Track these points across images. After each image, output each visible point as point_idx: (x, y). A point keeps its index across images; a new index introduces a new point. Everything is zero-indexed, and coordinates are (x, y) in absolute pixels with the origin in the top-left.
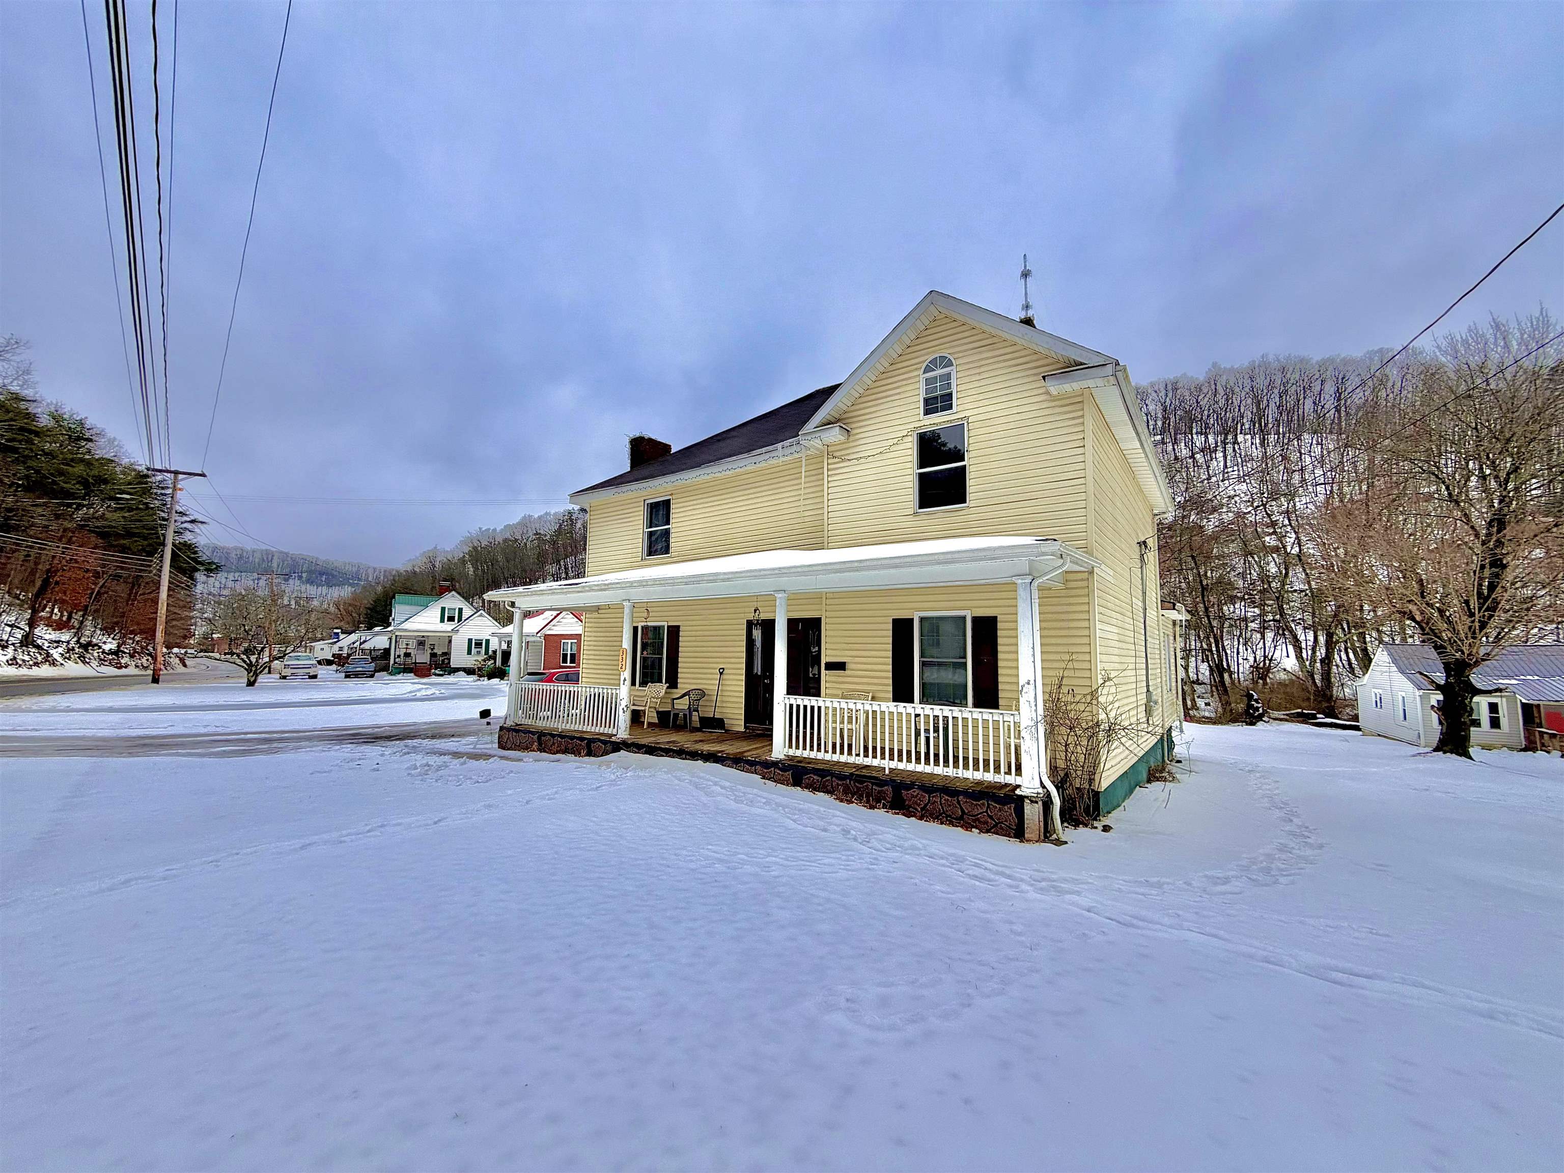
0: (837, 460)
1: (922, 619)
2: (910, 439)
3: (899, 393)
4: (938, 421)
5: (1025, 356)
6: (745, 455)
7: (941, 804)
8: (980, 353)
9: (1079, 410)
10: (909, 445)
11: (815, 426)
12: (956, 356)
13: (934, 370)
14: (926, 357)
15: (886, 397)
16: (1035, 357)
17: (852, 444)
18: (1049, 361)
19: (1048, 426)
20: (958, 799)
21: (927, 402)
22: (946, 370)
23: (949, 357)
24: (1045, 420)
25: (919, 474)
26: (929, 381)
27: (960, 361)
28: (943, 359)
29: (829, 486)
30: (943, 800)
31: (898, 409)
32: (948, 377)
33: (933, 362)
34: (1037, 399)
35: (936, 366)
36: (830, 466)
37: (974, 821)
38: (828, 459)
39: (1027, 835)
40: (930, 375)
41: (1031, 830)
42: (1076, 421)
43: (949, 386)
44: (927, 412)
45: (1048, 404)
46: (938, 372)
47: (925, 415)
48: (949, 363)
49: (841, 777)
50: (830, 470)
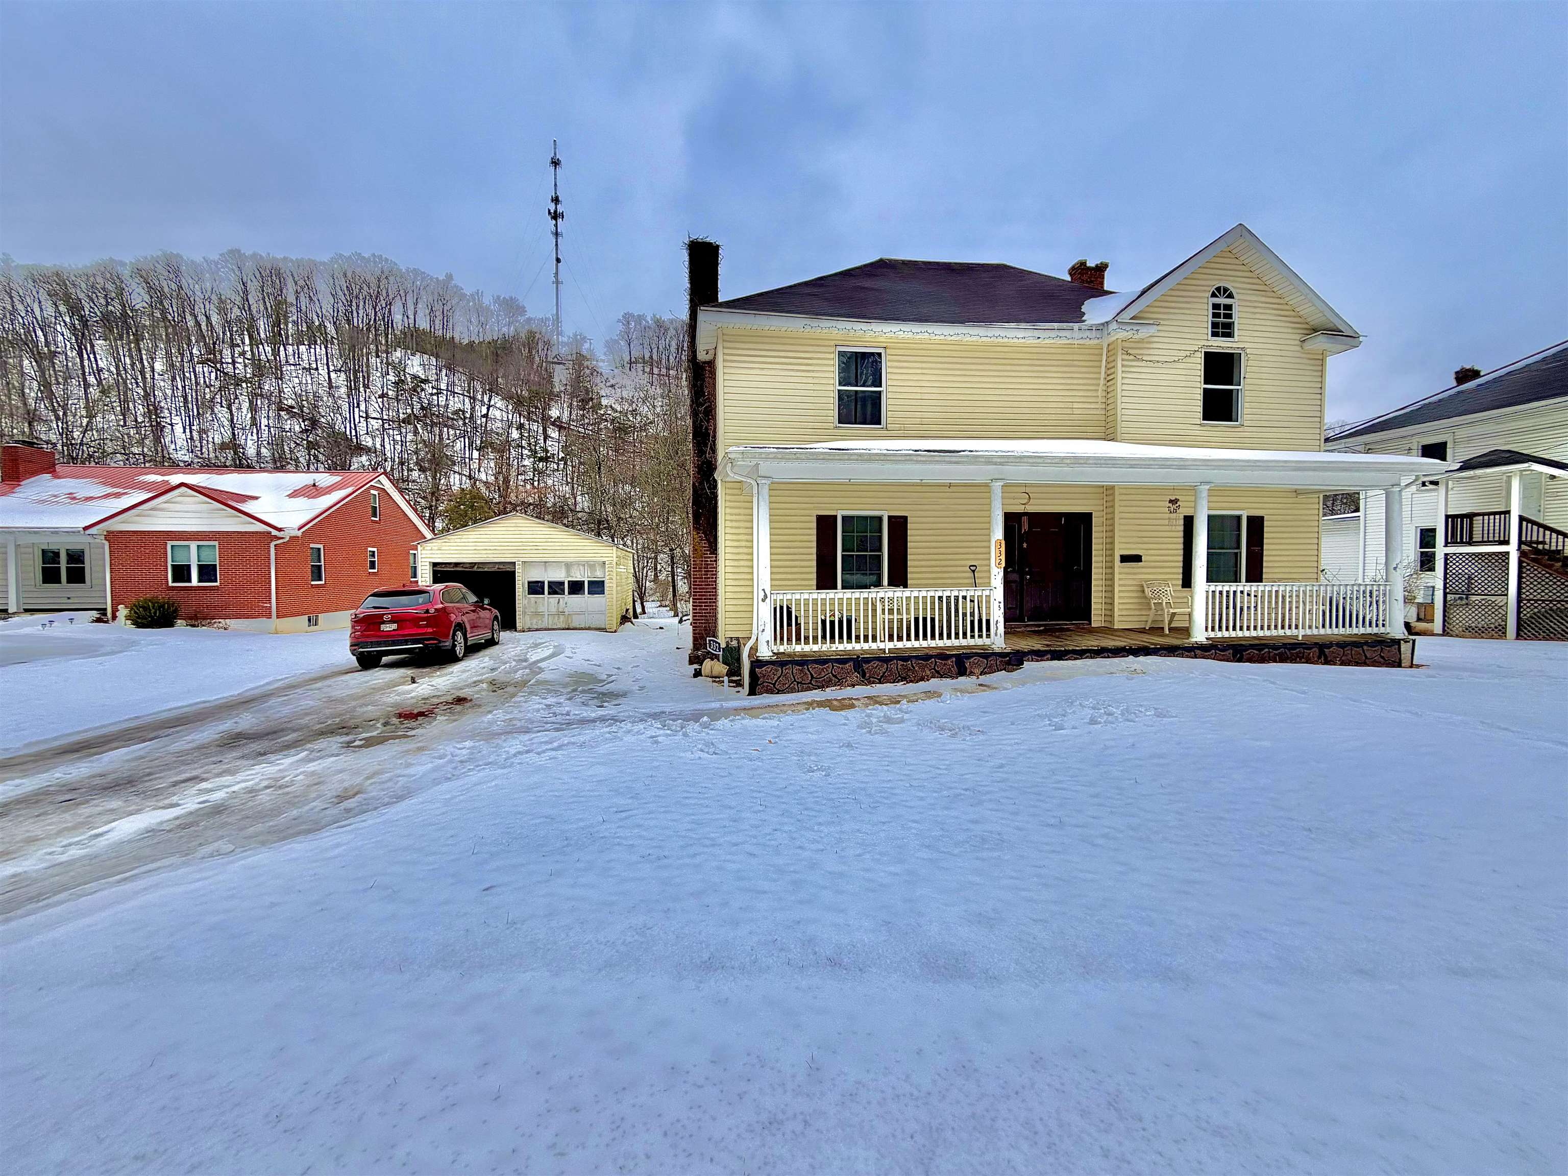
0: (1132, 357)
2: (1199, 355)
4: (1221, 345)
6: (1028, 326)
9: (1318, 365)
10: (1199, 360)
12: (1238, 291)
13: (1218, 297)
14: (1212, 283)
15: (1179, 308)
16: (1292, 313)
17: (1146, 346)
18: (1299, 320)
21: (1215, 325)
22: (1228, 301)
23: (1232, 289)
24: (1297, 366)
25: (1204, 389)
26: (1216, 306)
27: (1241, 297)
28: (1226, 290)
29: (1123, 382)
30: (1353, 652)
31: (1189, 324)
32: (1229, 307)
33: (1218, 289)
34: (1293, 348)
35: (1220, 295)
36: (1123, 362)
37: (1372, 662)
38: (1122, 354)
39: (1403, 665)
40: (1216, 300)
41: (1406, 661)
42: (1316, 374)
43: (1229, 316)
44: (1214, 334)
45: (1299, 355)
46: (1222, 301)
47: (1212, 336)
48: (1231, 296)
49: (1275, 647)
50: (1123, 366)
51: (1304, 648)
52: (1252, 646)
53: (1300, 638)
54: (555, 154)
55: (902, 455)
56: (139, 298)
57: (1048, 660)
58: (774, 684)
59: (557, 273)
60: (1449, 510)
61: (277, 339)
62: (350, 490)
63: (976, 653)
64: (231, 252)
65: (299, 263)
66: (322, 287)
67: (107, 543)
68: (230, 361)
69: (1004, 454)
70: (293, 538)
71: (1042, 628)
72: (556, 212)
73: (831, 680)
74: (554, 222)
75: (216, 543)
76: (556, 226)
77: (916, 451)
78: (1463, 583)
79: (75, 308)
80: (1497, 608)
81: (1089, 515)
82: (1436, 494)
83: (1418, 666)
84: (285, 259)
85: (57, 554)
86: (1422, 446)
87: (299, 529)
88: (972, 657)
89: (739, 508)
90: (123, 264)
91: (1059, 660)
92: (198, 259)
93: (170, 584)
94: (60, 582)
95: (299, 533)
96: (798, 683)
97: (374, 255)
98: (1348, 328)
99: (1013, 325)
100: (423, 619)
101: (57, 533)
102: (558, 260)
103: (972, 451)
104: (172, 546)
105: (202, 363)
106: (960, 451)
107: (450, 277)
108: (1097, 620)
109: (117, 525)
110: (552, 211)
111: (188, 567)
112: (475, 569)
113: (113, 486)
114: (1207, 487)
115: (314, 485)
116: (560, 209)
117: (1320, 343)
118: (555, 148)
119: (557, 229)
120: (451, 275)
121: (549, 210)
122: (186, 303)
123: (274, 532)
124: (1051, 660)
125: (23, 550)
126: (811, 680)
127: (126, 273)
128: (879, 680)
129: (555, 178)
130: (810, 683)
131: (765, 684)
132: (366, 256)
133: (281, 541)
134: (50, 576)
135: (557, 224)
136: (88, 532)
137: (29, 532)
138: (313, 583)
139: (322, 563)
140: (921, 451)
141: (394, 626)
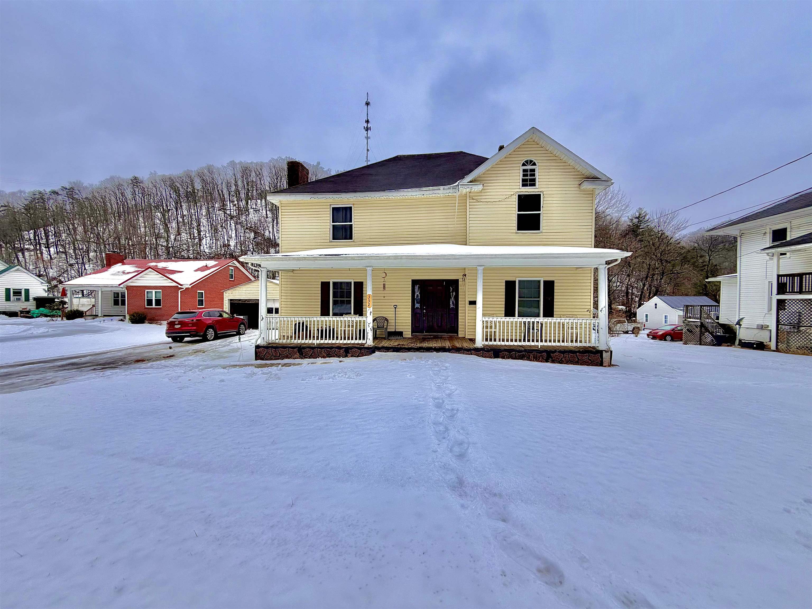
0: (475, 201)
1: (519, 281)
2: (514, 196)
3: (509, 173)
4: (529, 190)
5: (569, 169)
6: (417, 189)
7: (569, 357)
8: (550, 162)
9: (591, 197)
10: (515, 199)
11: (468, 181)
12: (538, 161)
13: (526, 166)
14: (523, 159)
16: (573, 170)
17: (483, 194)
18: (578, 173)
19: (576, 202)
20: (576, 354)
21: (523, 180)
22: (533, 167)
23: (535, 161)
24: (574, 199)
25: (518, 214)
26: (524, 171)
27: (540, 164)
28: (531, 161)
29: (470, 213)
30: (570, 356)
31: (508, 181)
32: (533, 170)
33: (527, 162)
34: (575, 189)
35: (528, 164)
36: (470, 204)
37: (583, 362)
38: (469, 199)
39: (604, 365)
40: (525, 167)
41: (606, 362)
42: (589, 202)
43: (534, 175)
44: (523, 185)
45: (578, 192)
46: (529, 167)
47: (522, 186)
48: (534, 164)
49: (520, 351)
50: (470, 205)
51: (537, 353)
52: (505, 350)
53: (539, 347)
54: (367, 99)
55: (314, 257)
56: (198, 186)
57: (391, 352)
58: (264, 356)
59: (367, 157)
60: (780, 272)
61: (248, 198)
62: (218, 268)
63: (355, 347)
64: (231, 162)
65: (257, 164)
66: (265, 173)
67: (126, 290)
68: (229, 209)
69: (361, 255)
70: (187, 289)
71: (432, 337)
72: (367, 127)
73: (288, 356)
74: (366, 132)
75: (161, 290)
76: (367, 134)
77: (320, 255)
78: (795, 319)
79: (177, 191)
80: (807, 334)
81: (457, 281)
82: (772, 262)
83: (613, 365)
84: (252, 163)
85: (118, 294)
86: (773, 231)
87: (190, 285)
88: (353, 349)
89: (287, 279)
90: (192, 171)
91: (397, 352)
92: (220, 166)
93: (146, 307)
94: (119, 305)
95: (190, 287)
96: (274, 356)
97: (286, 157)
98: (603, 176)
99: (409, 190)
100: (190, 324)
101: (112, 286)
102: (368, 150)
103: (346, 255)
104: (147, 292)
105: (219, 210)
106: (341, 255)
107: (319, 163)
108: (461, 334)
109: (130, 284)
110: (366, 127)
111: (152, 300)
112: (246, 302)
113: (139, 268)
114: (482, 268)
115: (206, 266)
116: (369, 126)
117: (587, 186)
118: (367, 97)
119: (367, 135)
120: (319, 162)
121: (364, 127)
122: (215, 185)
123: (180, 286)
124: (393, 352)
125: (104, 293)
126: (279, 355)
127: (193, 174)
128: (310, 357)
129: (367, 111)
130: (279, 357)
131: (260, 356)
132: (284, 158)
133: (182, 290)
134: (116, 303)
135: (368, 133)
136: (120, 286)
137: (104, 286)
138: (198, 307)
139: (204, 299)
140: (323, 255)
141: (179, 326)
